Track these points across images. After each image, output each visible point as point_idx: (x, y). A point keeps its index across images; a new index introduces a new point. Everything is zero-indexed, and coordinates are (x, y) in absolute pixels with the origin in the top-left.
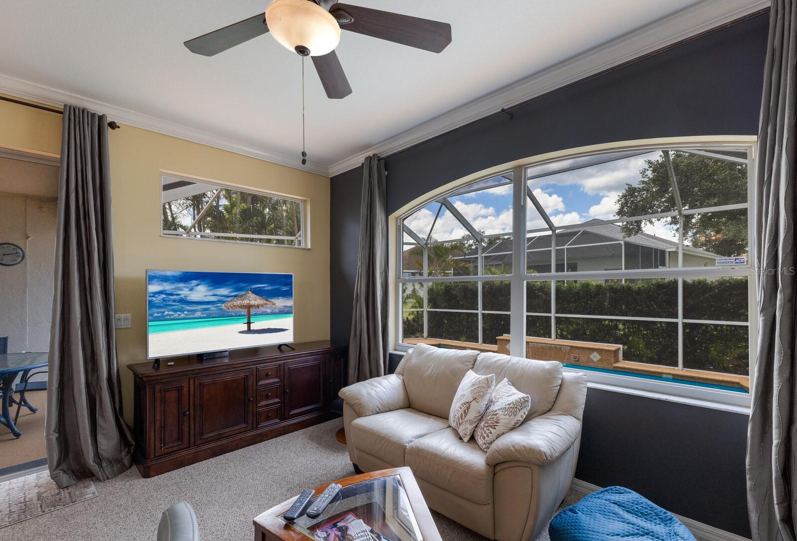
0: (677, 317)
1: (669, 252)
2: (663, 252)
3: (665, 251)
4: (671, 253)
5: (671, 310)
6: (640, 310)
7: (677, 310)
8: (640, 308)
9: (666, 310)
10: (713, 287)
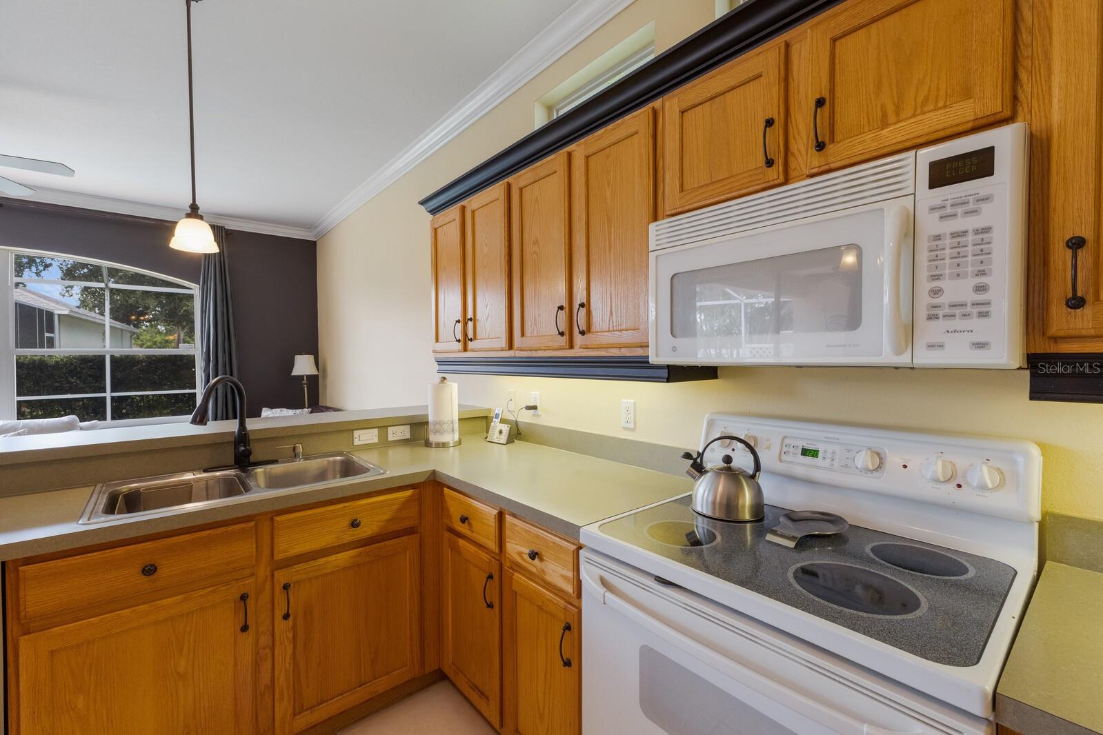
0: (105, 392)
1: (59, 315)
2: (50, 315)
3: (52, 313)
4: (61, 316)
5: (97, 384)
6: (59, 386)
7: (105, 384)
8: (59, 384)
9: (92, 384)
10: (141, 361)
